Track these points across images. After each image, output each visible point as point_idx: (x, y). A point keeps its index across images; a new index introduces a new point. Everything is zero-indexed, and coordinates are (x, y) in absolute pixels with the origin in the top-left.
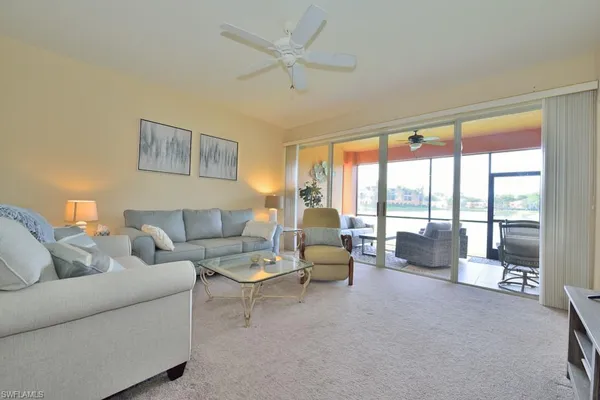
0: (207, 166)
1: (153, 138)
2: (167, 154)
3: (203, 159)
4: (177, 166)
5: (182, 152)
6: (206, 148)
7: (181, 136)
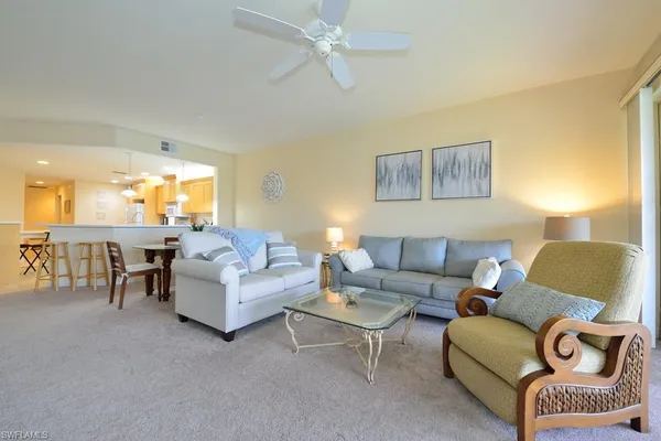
0: (442, 185)
1: (386, 169)
2: (398, 181)
3: (437, 178)
4: (407, 192)
5: (411, 176)
6: (439, 163)
7: (411, 159)
